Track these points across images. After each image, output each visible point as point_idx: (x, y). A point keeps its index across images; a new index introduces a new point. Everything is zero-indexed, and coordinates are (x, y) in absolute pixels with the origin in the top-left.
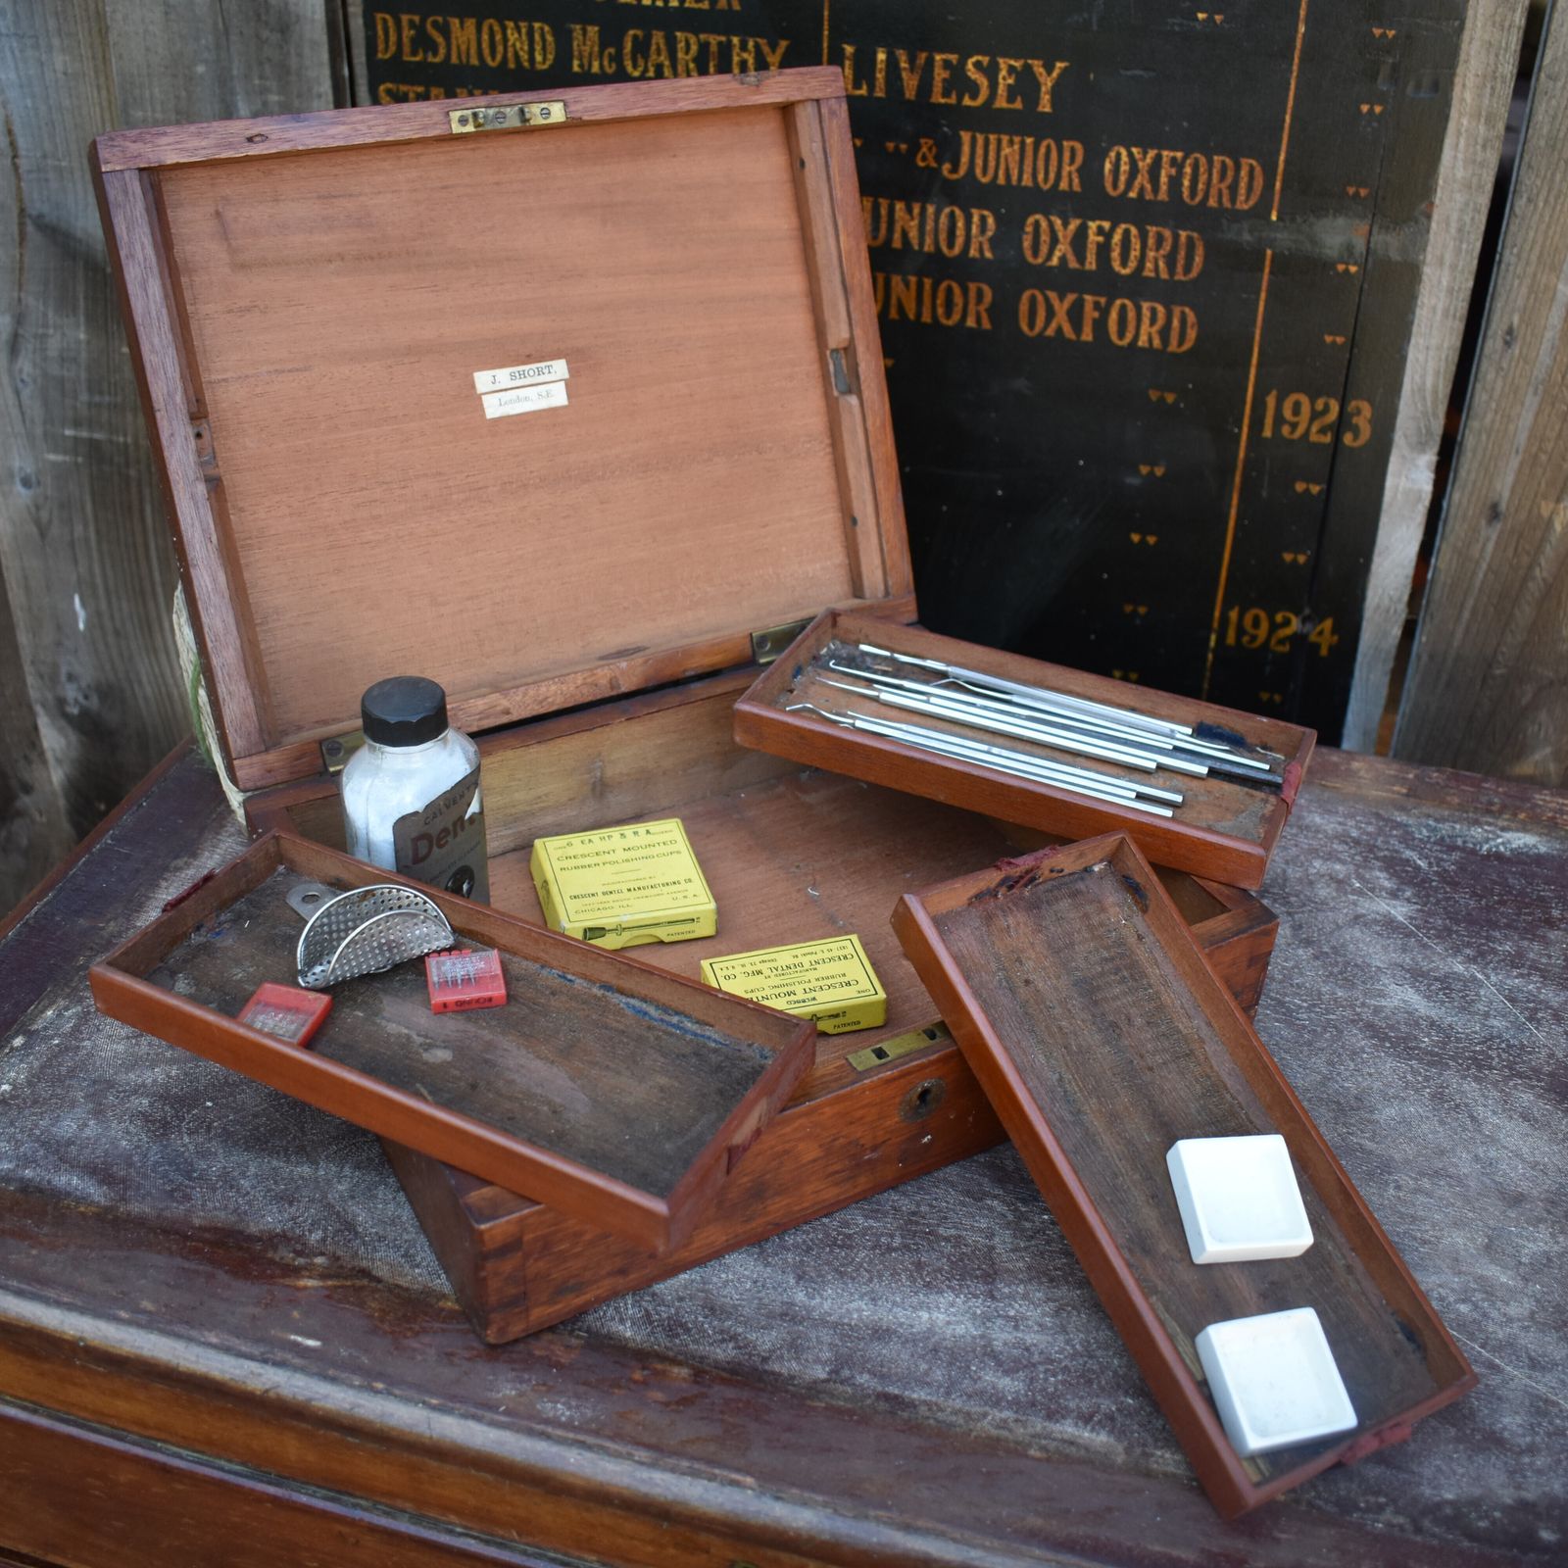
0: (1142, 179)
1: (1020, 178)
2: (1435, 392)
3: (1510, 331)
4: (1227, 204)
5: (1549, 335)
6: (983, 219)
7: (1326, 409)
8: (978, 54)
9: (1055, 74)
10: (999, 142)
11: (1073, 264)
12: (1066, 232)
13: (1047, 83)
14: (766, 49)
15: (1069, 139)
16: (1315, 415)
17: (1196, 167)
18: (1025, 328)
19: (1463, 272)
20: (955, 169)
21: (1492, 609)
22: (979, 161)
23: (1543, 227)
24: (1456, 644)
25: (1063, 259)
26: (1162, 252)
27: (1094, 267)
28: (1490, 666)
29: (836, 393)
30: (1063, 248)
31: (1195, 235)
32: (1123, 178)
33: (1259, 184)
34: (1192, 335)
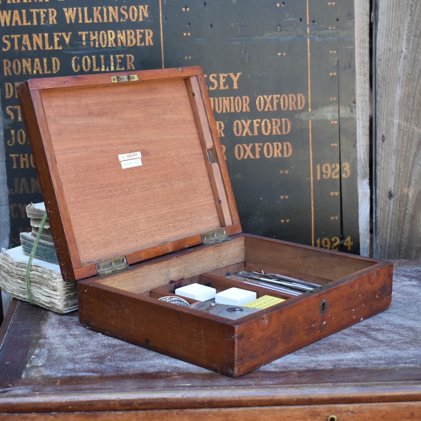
0: (268, 105)
1: (230, 110)
2: (365, 160)
3: (383, 137)
4: (295, 108)
5: (394, 136)
6: (220, 124)
7: (336, 167)
8: (213, 73)
9: (238, 77)
10: (222, 100)
11: (250, 134)
12: (247, 125)
13: (235, 79)
15: (244, 96)
16: (333, 170)
17: (284, 99)
18: (237, 157)
19: (365, 121)
21: (396, 227)
22: (217, 106)
23: (386, 104)
24: (388, 241)
25: (247, 133)
26: (277, 126)
27: (257, 134)
28: (400, 247)
29: (210, 163)
30: (246, 130)
31: (287, 119)
32: (262, 105)
33: (304, 101)
34: (291, 151)
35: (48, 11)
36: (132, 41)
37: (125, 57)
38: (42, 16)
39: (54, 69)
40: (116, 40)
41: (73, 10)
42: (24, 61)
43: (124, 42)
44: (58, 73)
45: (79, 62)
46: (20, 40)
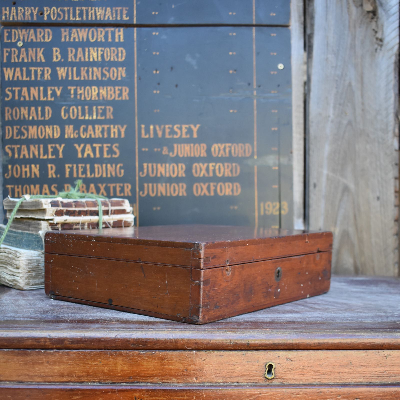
0: (222, 152)
1: (190, 155)
3: (315, 184)
4: (243, 155)
6: (182, 166)
7: (276, 205)
8: (177, 124)
9: (197, 128)
10: (184, 146)
11: (207, 175)
12: (204, 167)
13: (195, 129)
14: (120, 128)
15: (202, 143)
16: (274, 207)
17: (235, 147)
18: (195, 194)
20: (173, 154)
22: (179, 151)
25: (204, 174)
26: (229, 170)
27: (212, 175)
30: (203, 172)
31: (237, 164)
33: (251, 150)
34: (239, 190)
35: (44, 69)
36: (111, 96)
37: (105, 109)
38: (39, 73)
39: (47, 116)
40: (98, 94)
41: (64, 69)
42: (22, 109)
43: (105, 96)
44: (50, 119)
45: (67, 111)
46: (20, 92)
